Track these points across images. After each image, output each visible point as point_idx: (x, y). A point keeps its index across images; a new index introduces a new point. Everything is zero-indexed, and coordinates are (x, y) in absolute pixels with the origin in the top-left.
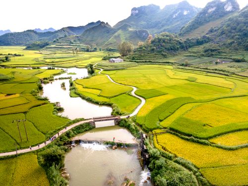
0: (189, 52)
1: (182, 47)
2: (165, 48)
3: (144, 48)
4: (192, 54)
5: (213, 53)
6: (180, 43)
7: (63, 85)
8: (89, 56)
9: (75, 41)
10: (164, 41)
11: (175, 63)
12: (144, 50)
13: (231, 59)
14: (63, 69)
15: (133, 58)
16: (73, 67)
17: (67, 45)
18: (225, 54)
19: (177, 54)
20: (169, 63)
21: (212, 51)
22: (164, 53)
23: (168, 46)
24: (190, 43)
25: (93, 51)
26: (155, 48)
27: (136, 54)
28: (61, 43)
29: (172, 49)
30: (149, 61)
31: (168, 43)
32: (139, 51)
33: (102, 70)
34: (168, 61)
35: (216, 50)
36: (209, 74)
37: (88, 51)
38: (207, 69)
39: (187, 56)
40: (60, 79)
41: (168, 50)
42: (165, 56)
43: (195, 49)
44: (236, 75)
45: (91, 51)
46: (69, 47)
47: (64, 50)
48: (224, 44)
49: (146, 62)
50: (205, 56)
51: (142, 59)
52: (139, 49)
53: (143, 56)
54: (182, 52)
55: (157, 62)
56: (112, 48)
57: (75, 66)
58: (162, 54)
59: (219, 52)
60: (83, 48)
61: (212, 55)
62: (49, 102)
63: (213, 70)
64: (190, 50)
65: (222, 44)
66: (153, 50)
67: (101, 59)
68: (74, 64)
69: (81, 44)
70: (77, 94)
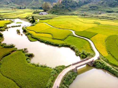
0: (82, 8)
1: (78, 5)
2: (70, 6)
3: (58, 6)
4: (84, 9)
5: (95, 8)
6: (77, 3)
7: (18, 32)
8: (23, 11)
9: (10, 2)
10: (68, 2)
11: (78, 14)
12: (58, 7)
13: (105, 11)
14: (11, 20)
15: (53, 12)
16: (16, 18)
17: (6, 5)
18: (101, 9)
19: (76, 9)
20: (74, 14)
21: (94, 7)
22: (69, 9)
23: (71, 5)
24: (81, 3)
25: (24, 9)
26: (64, 6)
27: (54, 10)
28: (1, 4)
29: (73, 7)
30: (63, 14)
31: (70, 3)
32: (55, 8)
33: (38, 20)
34: (73, 13)
35: (95, 7)
36: (102, 19)
37: (20, 8)
38: (98, 17)
39: (81, 10)
40: (12, 27)
41: (71, 7)
42: (70, 11)
43: (84, 6)
44: (116, 19)
45: (23, 9)
46: (7, 6)
47: (5, 8)
48: (99, 3)
49: (61, 14)
50: (91, 10)
51: (58, 13)
52: (55, 7)
53: (58, 11)
54: (78, 8)
55: (67, 14)
56: (35, 7)
57: (18, 18)
58: (68, 10)
59: (97, 8)
60: (17, 7)
61: (94, 9)
62: (16, 48)
63: (101, 17)
64: (82, 7)
65: (98, 3)
66: (63, 7)
67: (32, 13)
68: (17, 16)
69: (14, 4)
70: (35, 39)
